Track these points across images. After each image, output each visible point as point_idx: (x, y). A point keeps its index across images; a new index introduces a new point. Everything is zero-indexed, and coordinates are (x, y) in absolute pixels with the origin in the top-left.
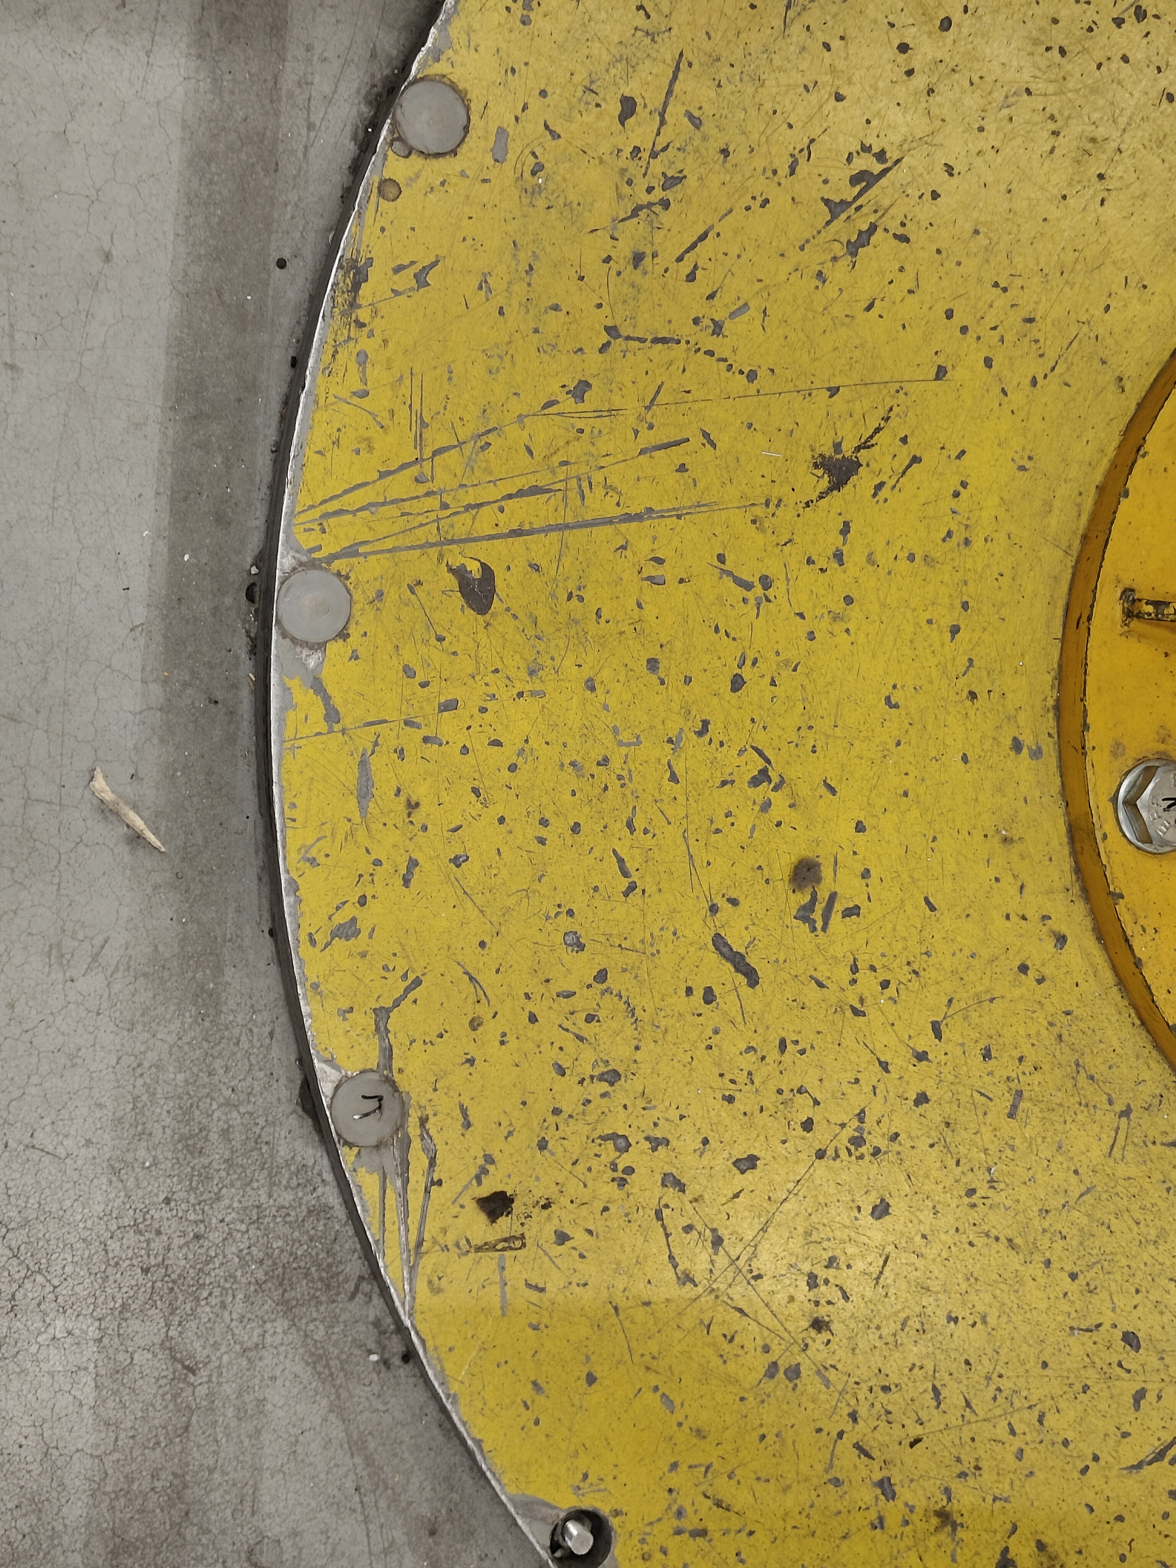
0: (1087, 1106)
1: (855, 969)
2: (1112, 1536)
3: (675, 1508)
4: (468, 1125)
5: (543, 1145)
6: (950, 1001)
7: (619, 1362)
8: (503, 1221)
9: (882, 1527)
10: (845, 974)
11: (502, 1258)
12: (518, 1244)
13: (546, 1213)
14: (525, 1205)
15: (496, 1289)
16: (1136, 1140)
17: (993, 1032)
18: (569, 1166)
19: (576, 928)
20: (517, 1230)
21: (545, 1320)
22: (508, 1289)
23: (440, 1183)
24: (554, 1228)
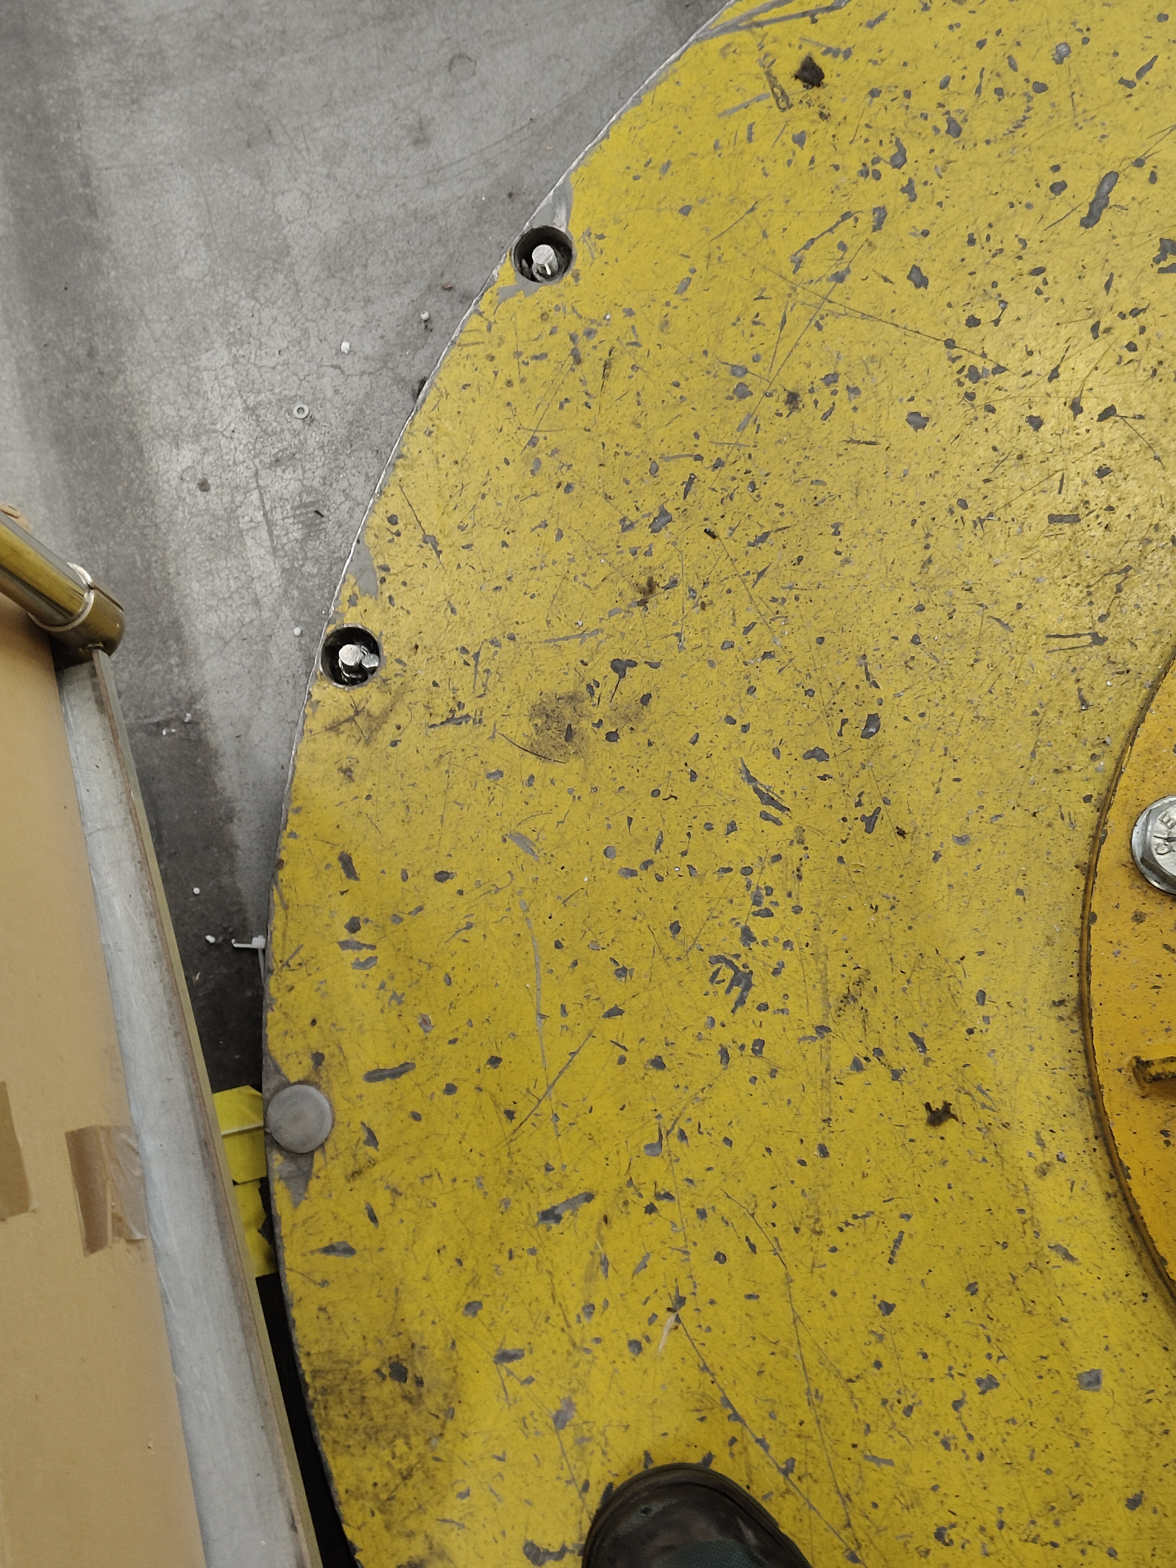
0: (1090, 594)
1: (1135, 313)
2: (676, 775)
3: (594, 327)
4: (871, 25)
5: (874, 93)
6: (1141, 417)
7: (707, 230)
8: (799, 84)
9: (624, 530)
10: (1126, 306)
11: (767, 96)
12: (783, 104)
13: (816, 117)
14: (819, 98)
15: (739, 100)
16: (1072, 660)
17: (1127, 471)
18: (864, 121)
19: (1074, 51)
20: (794, 99)
21: (725, 152)
22: (743, 110)
23: (814, 21)
24: (806, 129)
